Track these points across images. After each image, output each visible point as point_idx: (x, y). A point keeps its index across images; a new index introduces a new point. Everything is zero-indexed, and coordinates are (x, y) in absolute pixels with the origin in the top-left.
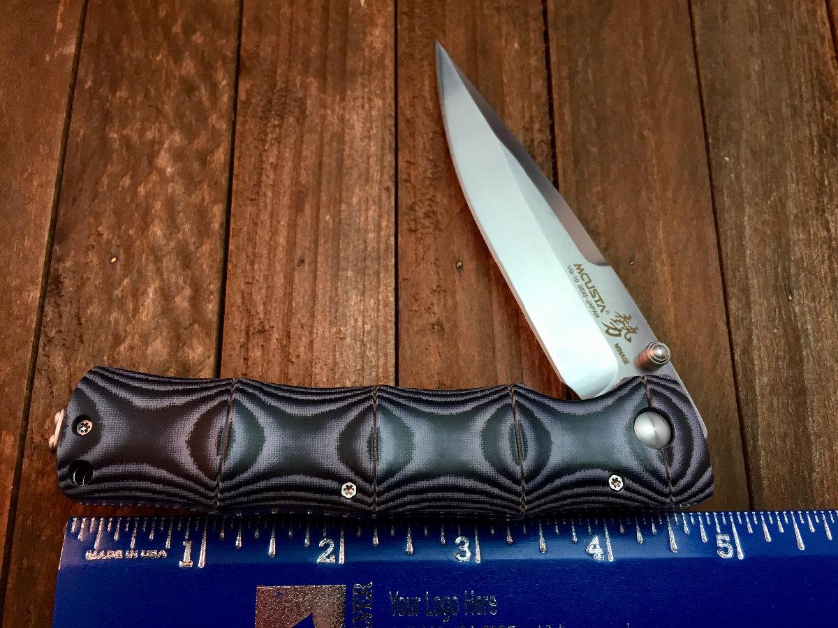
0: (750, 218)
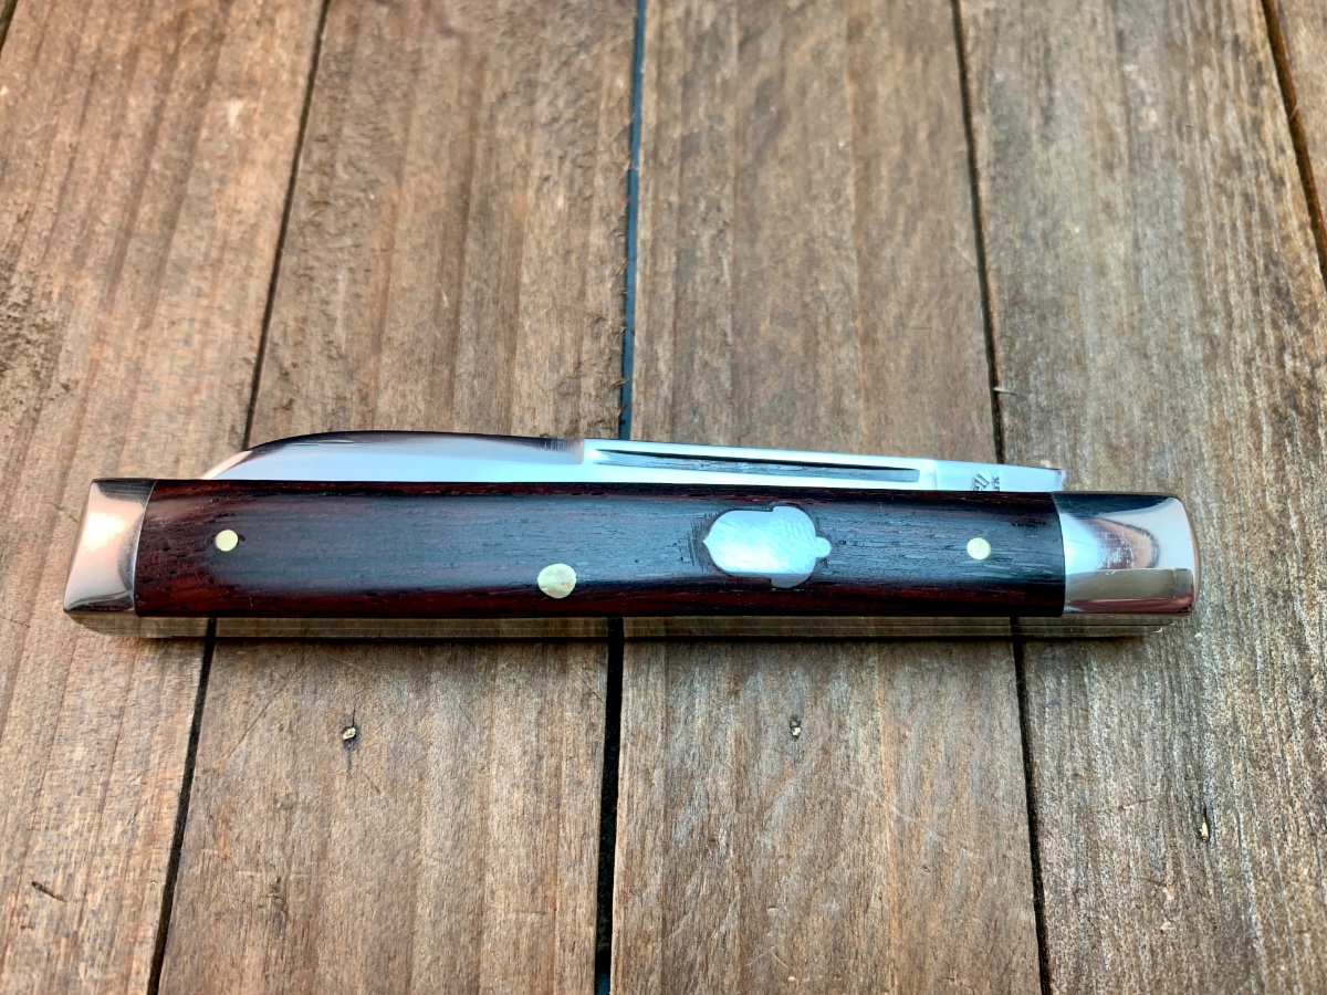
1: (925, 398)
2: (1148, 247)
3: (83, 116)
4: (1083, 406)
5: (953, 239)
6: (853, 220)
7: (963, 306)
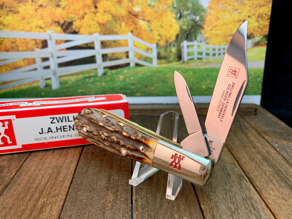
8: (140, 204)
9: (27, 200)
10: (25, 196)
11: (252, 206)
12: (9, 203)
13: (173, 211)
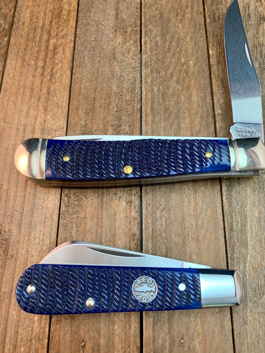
0: (250, 311)
1: (211, 256)
2: (263, 213)
3: (9, 181)
4: (247, 257)
5: (217, 212)
6: (193, 207)
7: (220, 231)
8: (148, 46)
9: (37, 41)
10: (35, 37)
11: (261, 53)
12: (22, 44)
13: (181, 55)
